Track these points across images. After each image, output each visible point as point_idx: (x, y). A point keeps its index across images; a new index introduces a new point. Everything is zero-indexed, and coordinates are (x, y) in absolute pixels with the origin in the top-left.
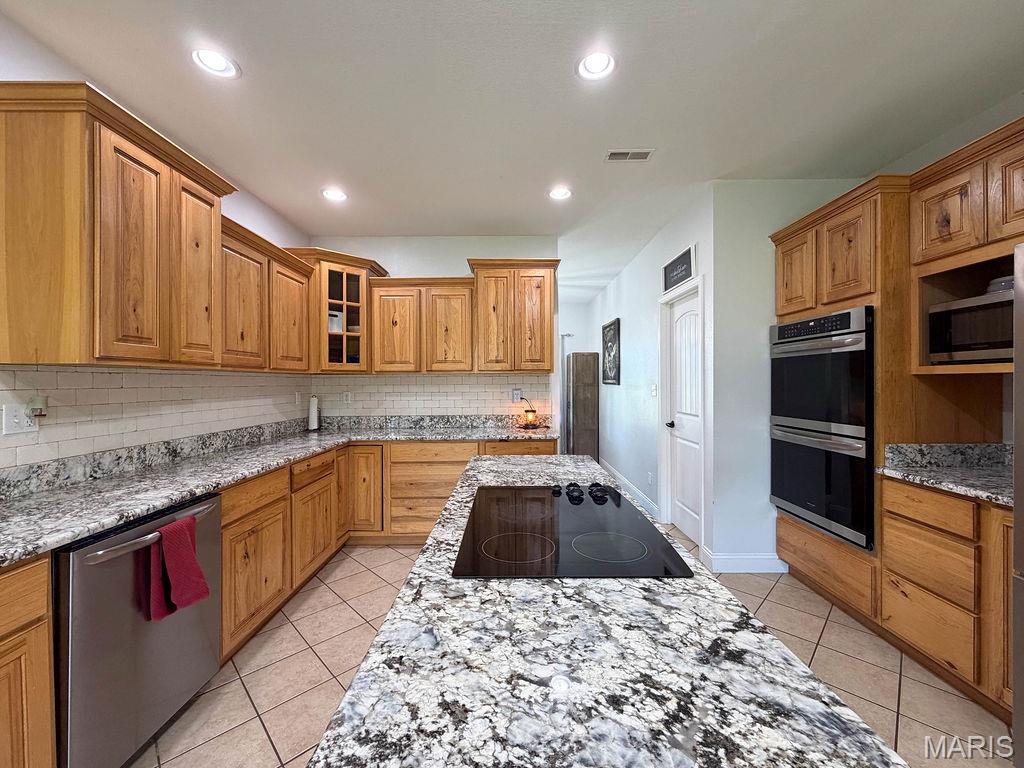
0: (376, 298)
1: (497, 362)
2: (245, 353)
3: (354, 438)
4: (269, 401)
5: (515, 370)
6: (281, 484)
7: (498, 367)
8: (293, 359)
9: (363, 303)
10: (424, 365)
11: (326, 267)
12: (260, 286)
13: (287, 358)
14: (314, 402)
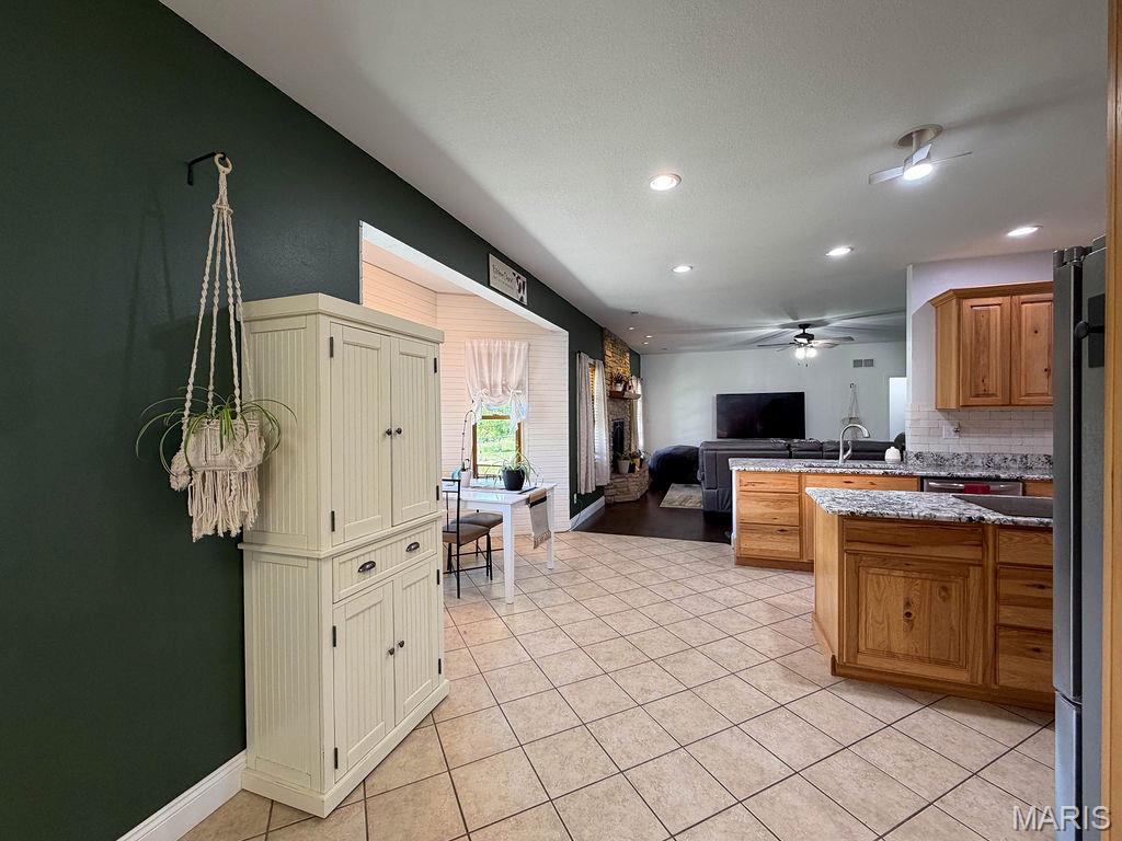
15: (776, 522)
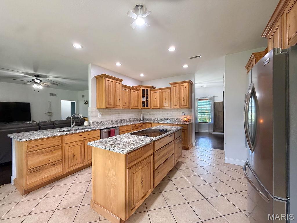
0: (152, 93)
1: (176, 106)
2: (126, 106)
3: (146, 122)
4: (133, 114)
5: (180, 108)
6: (130, 128)
7: (176, 107)
8: (135, 106)
9: (149, 95)
10: (161, 107)
11: (142, 88)
12: (129, 95)
13: (134, 106)
14: (142, 114)
15: (50, 161)
